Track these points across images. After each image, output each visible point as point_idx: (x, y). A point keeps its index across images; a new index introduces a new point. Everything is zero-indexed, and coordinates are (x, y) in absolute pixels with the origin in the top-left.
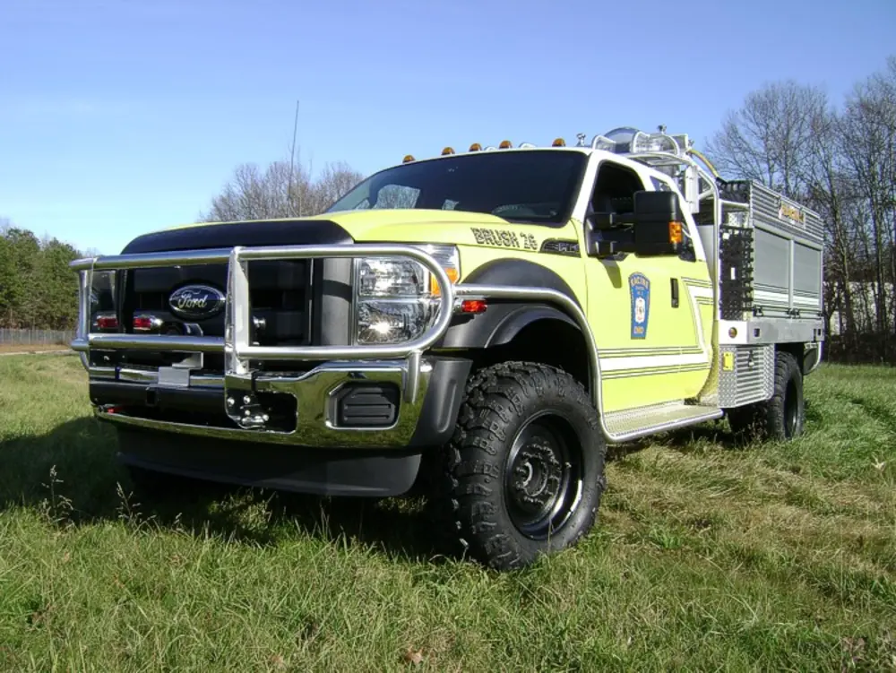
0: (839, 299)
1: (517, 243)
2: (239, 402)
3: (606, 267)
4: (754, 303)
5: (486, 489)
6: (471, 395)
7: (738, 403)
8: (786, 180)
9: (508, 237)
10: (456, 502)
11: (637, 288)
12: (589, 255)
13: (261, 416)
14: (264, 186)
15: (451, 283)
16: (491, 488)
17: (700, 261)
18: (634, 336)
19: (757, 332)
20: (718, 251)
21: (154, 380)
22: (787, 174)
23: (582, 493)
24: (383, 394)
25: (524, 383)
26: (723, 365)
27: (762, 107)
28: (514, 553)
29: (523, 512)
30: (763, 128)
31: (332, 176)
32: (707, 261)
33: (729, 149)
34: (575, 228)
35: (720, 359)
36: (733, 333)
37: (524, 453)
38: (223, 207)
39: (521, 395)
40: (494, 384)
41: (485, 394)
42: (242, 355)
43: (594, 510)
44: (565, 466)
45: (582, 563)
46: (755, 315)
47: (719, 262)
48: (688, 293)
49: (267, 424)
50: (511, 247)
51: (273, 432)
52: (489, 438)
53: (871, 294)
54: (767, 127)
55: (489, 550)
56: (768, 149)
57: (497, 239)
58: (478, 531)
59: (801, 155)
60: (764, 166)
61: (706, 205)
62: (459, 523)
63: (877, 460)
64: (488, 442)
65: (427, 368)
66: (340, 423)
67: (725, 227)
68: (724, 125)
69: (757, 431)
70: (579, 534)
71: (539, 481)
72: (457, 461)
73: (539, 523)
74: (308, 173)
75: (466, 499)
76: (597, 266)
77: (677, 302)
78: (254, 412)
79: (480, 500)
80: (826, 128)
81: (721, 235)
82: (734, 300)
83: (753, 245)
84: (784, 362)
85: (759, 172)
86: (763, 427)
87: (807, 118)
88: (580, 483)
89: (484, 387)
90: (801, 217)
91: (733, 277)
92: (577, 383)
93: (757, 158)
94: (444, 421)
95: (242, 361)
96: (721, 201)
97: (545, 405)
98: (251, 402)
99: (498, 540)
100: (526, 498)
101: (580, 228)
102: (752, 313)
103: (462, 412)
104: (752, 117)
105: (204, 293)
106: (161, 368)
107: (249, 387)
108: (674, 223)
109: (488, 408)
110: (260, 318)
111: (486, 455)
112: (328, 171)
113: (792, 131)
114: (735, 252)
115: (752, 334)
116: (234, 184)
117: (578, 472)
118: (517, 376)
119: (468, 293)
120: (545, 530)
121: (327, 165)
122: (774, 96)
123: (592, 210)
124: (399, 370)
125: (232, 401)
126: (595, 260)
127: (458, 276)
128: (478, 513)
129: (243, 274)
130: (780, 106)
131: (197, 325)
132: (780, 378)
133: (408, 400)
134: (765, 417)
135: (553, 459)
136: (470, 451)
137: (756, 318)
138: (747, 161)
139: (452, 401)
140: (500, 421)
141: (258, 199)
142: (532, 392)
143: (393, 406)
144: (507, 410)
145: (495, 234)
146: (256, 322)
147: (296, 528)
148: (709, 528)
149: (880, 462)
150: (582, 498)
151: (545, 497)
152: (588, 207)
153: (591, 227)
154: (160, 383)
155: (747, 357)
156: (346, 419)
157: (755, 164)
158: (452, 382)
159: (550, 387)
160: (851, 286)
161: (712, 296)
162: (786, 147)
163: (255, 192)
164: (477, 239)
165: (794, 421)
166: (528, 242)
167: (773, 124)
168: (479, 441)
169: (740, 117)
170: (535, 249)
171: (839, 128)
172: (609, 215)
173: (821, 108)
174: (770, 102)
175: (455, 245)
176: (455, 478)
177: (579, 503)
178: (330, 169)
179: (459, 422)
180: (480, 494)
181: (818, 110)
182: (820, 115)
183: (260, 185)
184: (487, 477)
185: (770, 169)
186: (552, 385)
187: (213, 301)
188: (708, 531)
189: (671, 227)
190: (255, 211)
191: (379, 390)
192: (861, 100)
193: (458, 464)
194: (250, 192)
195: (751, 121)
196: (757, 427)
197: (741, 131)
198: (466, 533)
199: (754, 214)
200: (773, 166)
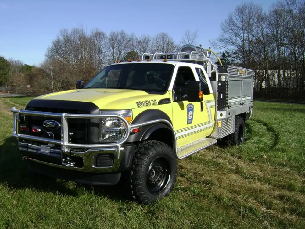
0: (265, 76)
1: (150, 104)
2: (66, 159)
3: (179, 104)
4: (229, 104)
5: (141, 183)
6: (136, 153)
7: (223, 136)
8: (249, 36)
9: (148, 102)
10: (132, 186)
11: (190, 108)
12: (174, 102)
13: (73, 163)
14: (70, 37)
15: (129, 125)
16: (142, 182)
17: (211, 93)
18: (188, 123)
19: (229, 114)
20: (217, 89)
21: (39, 150)
22: (249, 34)
23: (170, 179)
24: (109, 157)
25: (152, 150)
26: (218, 125)
27: (241, 11)
28: (149, 199)
29: (152, 187)
30: (241, 18)
31: (94, 33)
32: (213, 93)
33: (229, 25)
34: (169, 94)
35: (217, 123)
36: (221, 115)
37: (152, 169)
38: (56, 44)
39: (151, 153)
40: (143, 150)
41: (140, 153)
42: (66, 146)
43: (174, 183)
44: (165, 171)
45: (169, 203)
46: (229, 108)
47: (217, 93)
48: (206, 106)
49: (75, 165)
50: (149, 105)
51: (76, 168)
52: (141, 167)
53: (276, 75)
54: (243, 18)
55: (142, 200)
56: (243, 25)
57: (144, 104)
58: (138, 195)
59: (253, 28)
60: (241, 31)
61: (214, 74)
62: (133, 192)
63: (265, 155)
64: (141, 169)
65: (122, 149)
66: (97, 166)
67: (220, 81)
68: (228, 17)
69: (229, 143)
70: (169, 191)
71: (157, 176)
72: (132, 174)
73: (157, 188)
74: (85, 31)
75: (135, 186)
76: (176, 105)
77: (203, 109)
78: (71, 161)
79: (139, 186)
80: (262, 19)
81: (218, 84)
82: (222, 104)
83: (229, 86)
84: (239, 120)
85: (239, 33)
86: (232, 141)
87: (256, 15)
88: (170, 176)
89: (140, 151)
90: (246, 72)
91: (222, 97)
92: (169, 146)
93: (239, 29)
94: (128, 164)
95: (66, 148)
96: (218, 73)
97: (159, 155)
98: (70, 159)
99: (144, 197)
100: (153, 182)
101: (171, 93)
102: (228, 108)
103: (133, 159)
104: (237, 14)
105: (54, 122)
106: (41, 146)
107: (69, 154)
108: (200, 92)
109: (141, 158)
110: (71, 133)
111: (141, 173)
112: (93, 32)
113: (251, 20)
114: (223, 89)
115: (228, 114)
116: (60, 36)
117: (169, 173)
118: (150, 147)
119: (134, 127)
120: (158, 191)
121: (92, 29)
122: (245, 7)
123: (175, 86)
124: (114, 150)
125: (64, 160)
126: (176, 103)
127: (132, 119)
128: (138, 189)
129: (66, 121)
130: (247, 11)
131: (52, 133)
132: (237, 126)
133: (117, 158)
134: (232, 138)
135: (161, 169)
136: (136, 172)
137: (229, 109)
138: (235, 30)
139: (130, 158)
140: (145, 162)
141: (68, 41)
142: (154, 152)
143: (112, 160)
144: (147, 159)
145: (143, 102)
146: (70, 134)
147: (84, 189)
148: (209, 185)
149: (266, 155)
150: (170, 180)
151: (159, 181)
152: (174, 86)
153: (174, 92)
154: (41, 150)
155: (226, 122)
156: (98, 164)
157: (238, 31)
158: (130, 153)
159: (160, 150)
160: (269, 72)
161: (215, 104)
162: (249, 25)
163: (68, 38)
164: (138, 105)
165: (242, 138)
166: (154, 103)
167: (245, 17)
168: (138, 169)
169: (234, 14)
170: (156, 104)
171: (267, 18)
172: (180, 89)
173: (261, 12)
174: (244, 9)
175: (131, 109)
176: (131, 179)
177: (169, 182)
178: (93, 30)
179: (132, 162)
180: (139, 184)
181: (260, 13)
182: (261, 14)
183: (69, 36)
184: (141, 179)
185: (243, 32)
186: (161, 149)
187: (57, 125)
188: (209, 186)
189: (199, 93)
190: (67, 45)
191: (108, 155)
192: (274, 9)
193: (132, 175)
194: (66, 38)
195: (237, 15)
196: (229, 141)
197: (234, 19)
198: (135, 195)
199: (229, 76)
200: (244, 31)
